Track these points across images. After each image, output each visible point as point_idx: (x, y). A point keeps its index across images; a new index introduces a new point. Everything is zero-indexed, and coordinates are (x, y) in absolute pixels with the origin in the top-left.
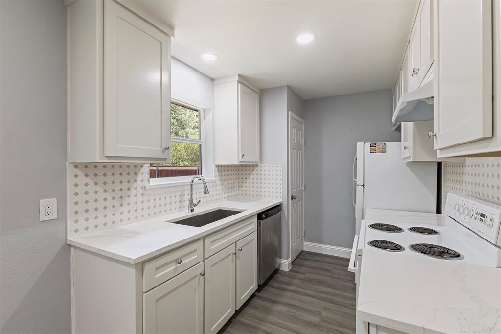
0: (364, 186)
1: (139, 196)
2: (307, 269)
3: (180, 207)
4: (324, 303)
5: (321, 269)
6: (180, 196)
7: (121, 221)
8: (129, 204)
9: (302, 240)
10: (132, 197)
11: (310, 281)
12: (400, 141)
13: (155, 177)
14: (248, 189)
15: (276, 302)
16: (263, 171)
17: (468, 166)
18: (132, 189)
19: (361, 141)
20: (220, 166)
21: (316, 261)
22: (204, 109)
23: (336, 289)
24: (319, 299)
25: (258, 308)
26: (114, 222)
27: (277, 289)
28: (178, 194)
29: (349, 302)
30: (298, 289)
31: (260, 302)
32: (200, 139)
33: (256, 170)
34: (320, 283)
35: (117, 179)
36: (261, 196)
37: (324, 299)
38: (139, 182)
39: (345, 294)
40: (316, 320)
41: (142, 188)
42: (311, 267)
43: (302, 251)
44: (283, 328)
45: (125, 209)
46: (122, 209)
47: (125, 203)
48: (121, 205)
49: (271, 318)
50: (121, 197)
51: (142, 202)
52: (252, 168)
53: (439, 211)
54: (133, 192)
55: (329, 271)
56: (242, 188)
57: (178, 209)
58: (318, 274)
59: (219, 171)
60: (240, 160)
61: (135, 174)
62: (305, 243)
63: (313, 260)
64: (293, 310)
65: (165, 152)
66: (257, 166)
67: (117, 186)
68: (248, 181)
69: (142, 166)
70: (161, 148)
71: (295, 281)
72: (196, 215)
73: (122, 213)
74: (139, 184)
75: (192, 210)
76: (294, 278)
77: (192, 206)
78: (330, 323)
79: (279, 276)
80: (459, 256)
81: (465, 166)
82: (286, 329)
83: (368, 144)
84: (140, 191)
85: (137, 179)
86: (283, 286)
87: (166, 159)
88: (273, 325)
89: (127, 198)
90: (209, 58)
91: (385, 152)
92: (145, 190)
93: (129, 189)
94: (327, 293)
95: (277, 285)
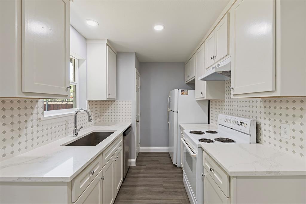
0: (178, 112)
1: (35, 127)
2: (145, 162)
3: (65, 134)
4: (162, 179)
5: (153, 161)
6: (65, 125)
7: (19, 150)
8: (26, 135)
9: (139, 146)
10: (29, 128)
11: (150, 168)
12: (194, 89)
13: (46, 111)
14: (107, 117)
15: (135, 186)
16: (119, 105)
17: (226, 102)
18: (29, 121)
19: (177, 88)
20: (90, 101)
21: (148, 157)
22: (78, 60)
23: (165, 170)
24: (158, 177)
25: (126, 193)
26: (12, 153)
27: (133, 178)
28: (64, 123)
29: (173, 175)
30: (146, 175)
31: (126, 188)
32: (75, 81)
33: (113, 104)
34: (155, 168)
35: (16, 113)
36: (117, 121)
37: (161, 177)
38: (35, 114)
39: (170, 171)
40: (161, 189)
41: (37, 120)
42: (147, 161)
43: (139, 153)
44: (146, 200)
45: (23, 139)
46: (20, 139)
47: (23, 134)
48: (20, 136)
49: (137, 196)
50: (19, 129)
51: (38, 132)
52: (110, 103)
53: (209, 123)
54: (29, 124)
55: (157, 161)
56: (103, 117)
57: (64, 134)
58: (153, 164)
59: (90, 105)
60: (108, 98)
61: (32, 108)
62: (140, 147)
63: (147, 157)
64: (147, 188)
65: (67, 90)
66: (114, 101)
67: (16, 119)
68: (107, 111)
69: (37, 102)
70: (65, 87)
71: (142, 171)
72: (80, 138)
73: (20, 143)
74: (34, 117)
75: (76, 135)
76: (141, 169)
77: (76, 131)
78: (169, 189)
79: (131, 170)
80: (234, 141)
81: (225, 102)
82: (148, 200)
83: (180, 90)
84: (35, 122)
85: (33, 113)
86: (136, 175)
87: (67, 95)
88: (140, 200)
89: (25, 129)
90: (92, 23)
91: (188, 95)
92: (39, 121)
93: (26, 121)
94: (161, 173)
95: (132, 175)
